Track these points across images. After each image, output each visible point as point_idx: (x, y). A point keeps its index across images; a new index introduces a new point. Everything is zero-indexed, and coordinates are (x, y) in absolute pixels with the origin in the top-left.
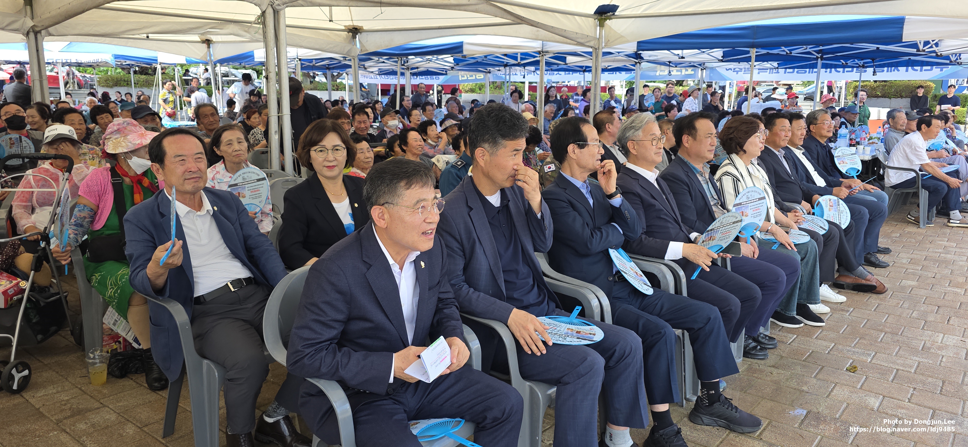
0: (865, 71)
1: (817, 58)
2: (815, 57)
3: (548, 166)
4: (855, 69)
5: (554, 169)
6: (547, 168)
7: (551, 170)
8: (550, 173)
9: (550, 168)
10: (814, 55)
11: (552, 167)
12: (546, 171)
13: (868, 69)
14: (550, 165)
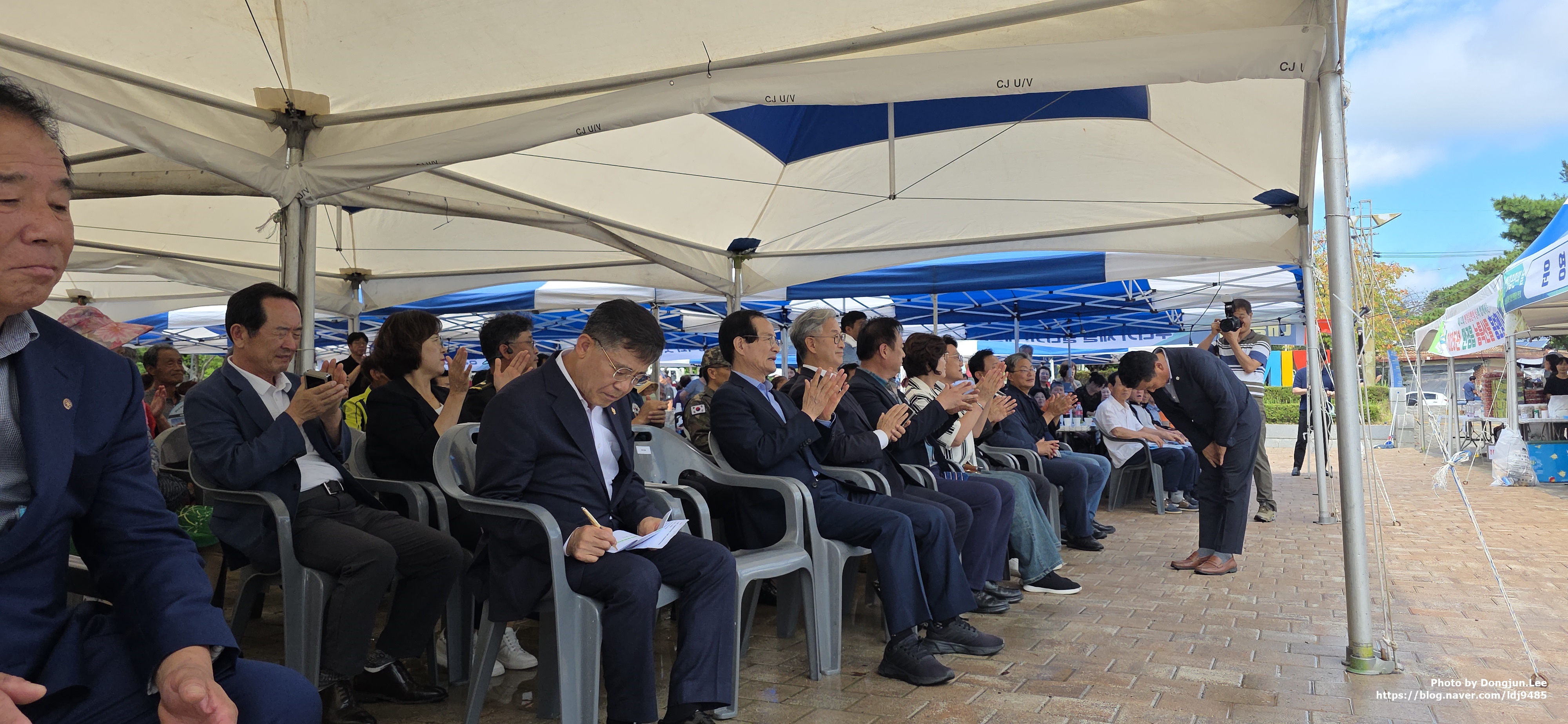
0: (1075, 341)
1: (1013, 317)
2: (1010, 316)
3: (696, 407)
4: (1062, 339)
5: (704, 411)
6: (695, 410)
7: (700, 412)
8: (698, 417)
9: (698, 409)
10: (1009, 313)
11: (701, 409)
12: (693, 414)
13: (1077, 339)
14: (699, 406)
